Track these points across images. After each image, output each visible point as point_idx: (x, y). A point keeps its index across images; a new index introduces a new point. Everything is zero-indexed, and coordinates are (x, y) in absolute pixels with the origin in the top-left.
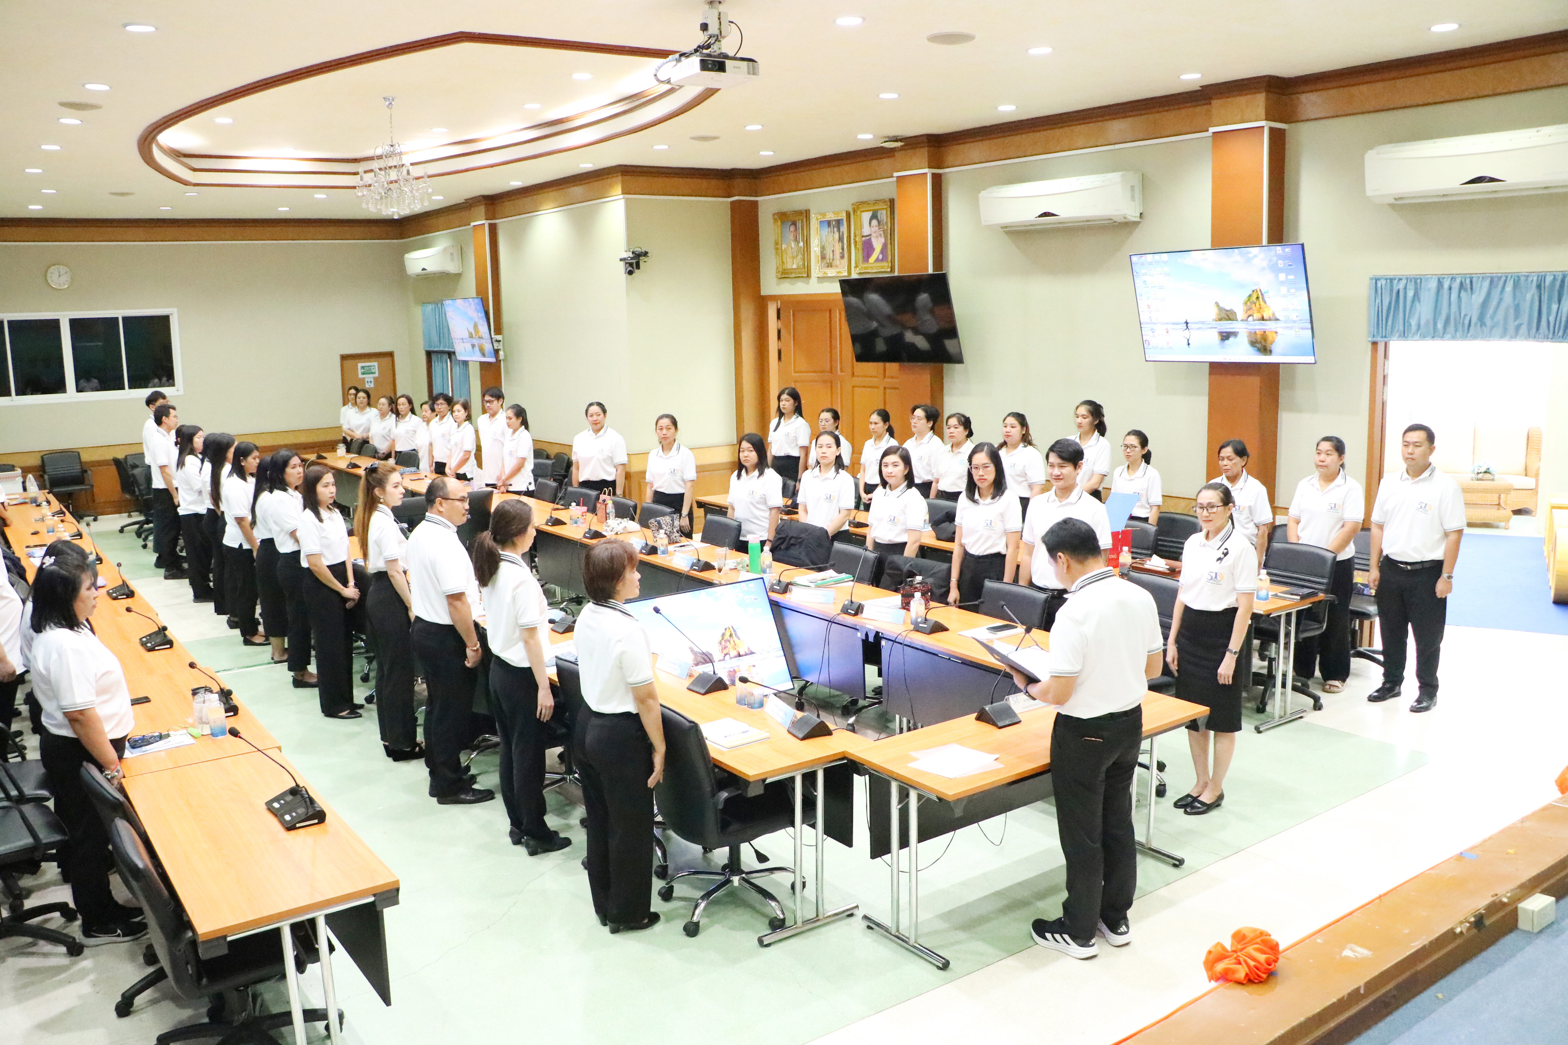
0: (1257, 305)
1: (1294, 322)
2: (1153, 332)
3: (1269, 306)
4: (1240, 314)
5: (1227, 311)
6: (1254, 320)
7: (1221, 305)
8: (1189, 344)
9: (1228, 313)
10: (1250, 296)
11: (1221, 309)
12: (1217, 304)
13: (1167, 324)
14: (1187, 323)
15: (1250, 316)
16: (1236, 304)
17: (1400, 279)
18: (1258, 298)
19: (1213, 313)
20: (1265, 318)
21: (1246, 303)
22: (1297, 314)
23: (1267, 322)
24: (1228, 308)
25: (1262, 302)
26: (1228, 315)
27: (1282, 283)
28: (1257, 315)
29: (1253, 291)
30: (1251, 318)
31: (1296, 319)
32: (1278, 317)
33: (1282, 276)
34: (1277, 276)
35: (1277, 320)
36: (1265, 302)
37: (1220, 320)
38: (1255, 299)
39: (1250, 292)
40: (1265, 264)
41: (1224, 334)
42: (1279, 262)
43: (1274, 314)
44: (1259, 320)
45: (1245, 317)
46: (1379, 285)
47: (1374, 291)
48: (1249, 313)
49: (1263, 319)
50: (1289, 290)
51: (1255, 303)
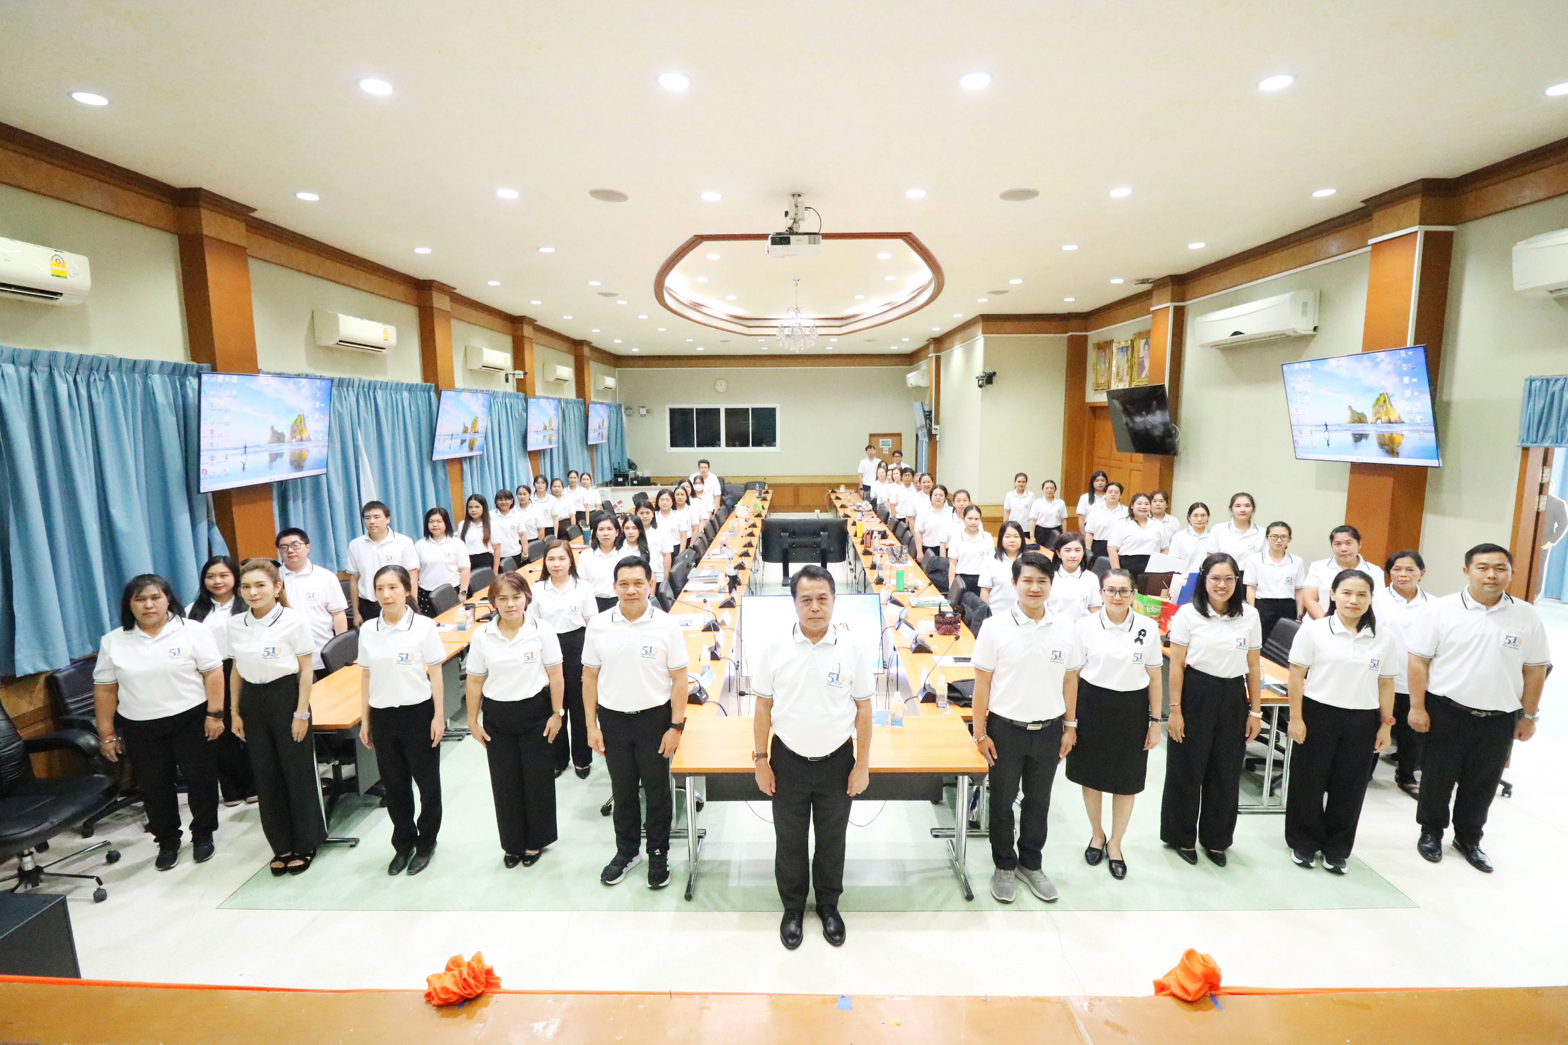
0: (1385, 408)
1: (1419, 424)
3: (1395, 409)
4: (1370, 417)
5: (1359, 414)
6: (1382, 423)
7: (1354, 408)
9: (1359, 416)
10: (1378, 399)
11: (1353, 412)
12: (1350, 407)
14: (1326, 425)
15: (1378, 419)
16: (1366, 407)
17: (1557, 380)
18: (1385, 401)
19: (1346, 416)
20: (1392, 420)
21: (1374, 406)
22: (1421, 417)
23: (1394, 425)
24: (1359, 411)
25: (1388, 406)
26: (1360, 419)
27: (1407, 386)
28: (1384, 418)
29: (1381, 395)
30: (1379, 421)
31: (1421, 422)
32: (1404, 420)
33: (1406, 380)
34: (1402, 380)
35: (1403, 422)
36: (1391, 405)
37: (1354, 422)
38: (1383, 401)
39: (1378, 396)
40: (1390, 368)
42: (1404, 365)
43: (1399, 417)
44: (1386, 423)
45: (1375, 419)
46: (1533, 386)
47: (1527, 394)
48: (1378, 416)
49: (1390, 422)
50: (1412, 393)
51: (1382, 406)
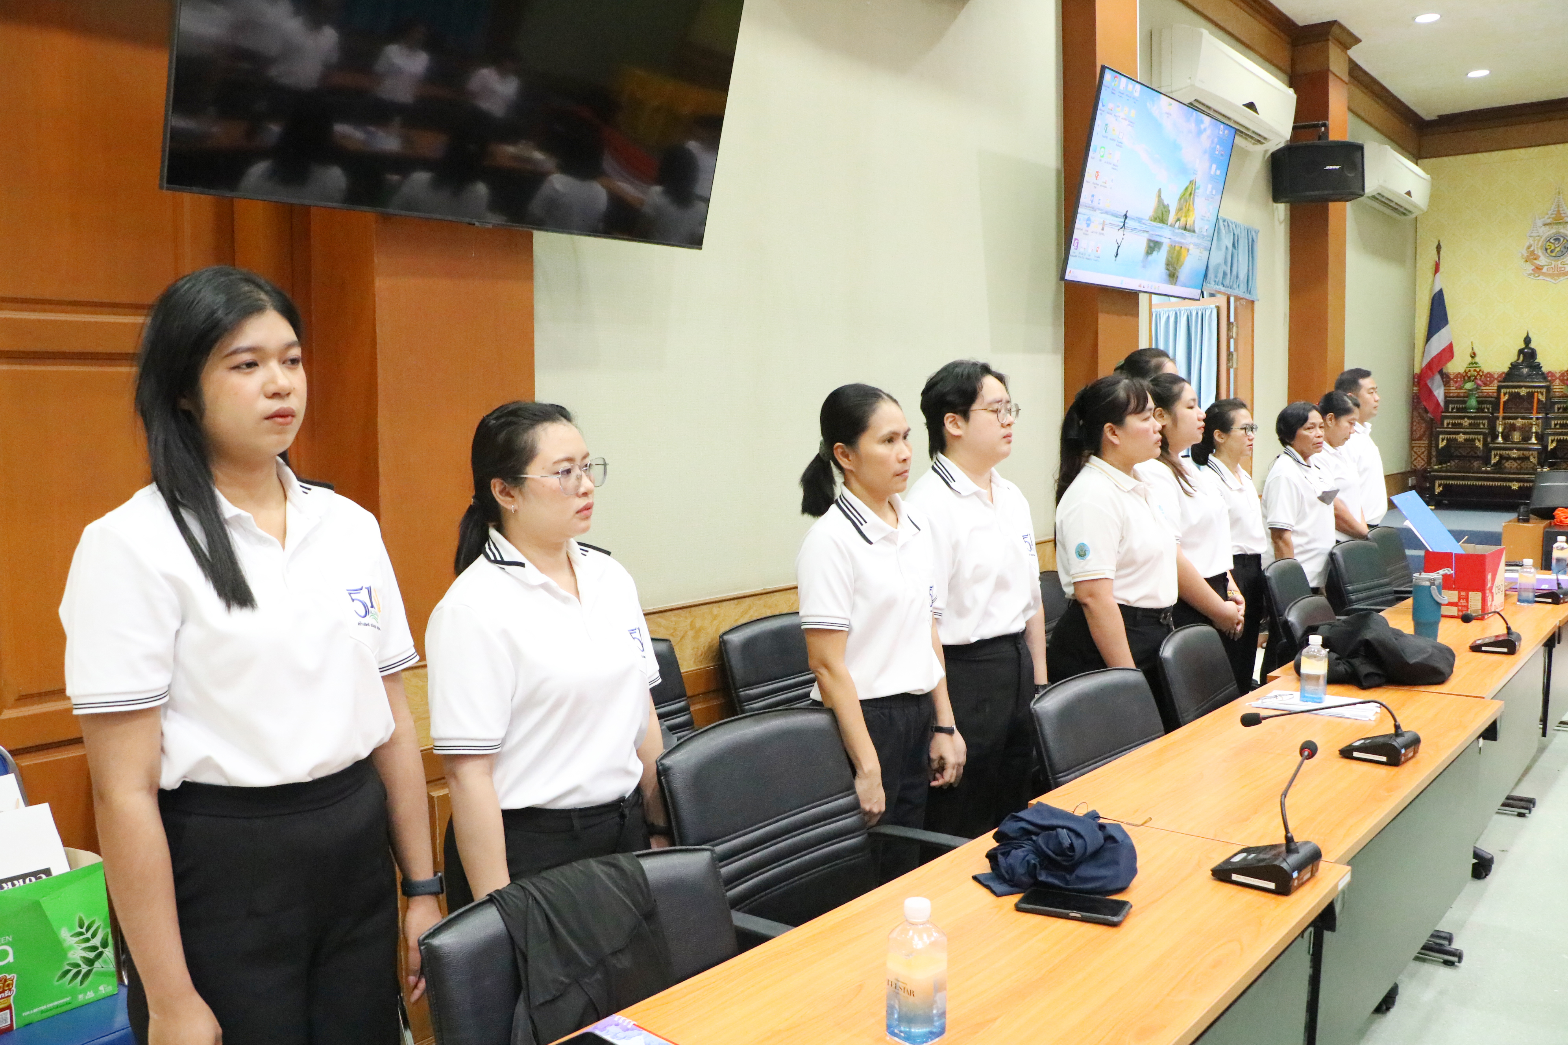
0: (1188, 205)
1: (1204, 237)
2: (1088, 225)
3: (1194, 209)
4: (1172, 217)
5: (1164, 206)
6: (1179, 228)
7: (1163, 196)
8: (1117, 254)
9: (1164, 210)
10: (1186, 189)
11: (1160, 201)
12: (1159, 192)
13: (1107, 213)
14: (1126, 217)
15: (1178, 220)
16: (1173, 198)
18: (1191, 194)
19: (1151, 207)
20: (1188, 226)
21: (1180, 199)
24: (1166, 203)
25: (1191, 203)
26: (1163, 215)
27: (1211, 178)
28: (1183, 221)
29: (1190, 182)
30: (1178, 224)
31: (1205, 234)
32: (1196, 228)
33: (1213, 168)
34: (1210, 167)
35: (1194, 231)
36: (1194, 203)
37: (1155, 219)
38: (1189, 195)
39: (1188, 183)
40: (1207, 144)
41: (1152, 244)
42: (1217, 146)
43: (1194, 223)
44: (1182, 228)
48: (1179, 215)
49: (1185, 229)
50: (1211, 192)
51: (1187, 201)
